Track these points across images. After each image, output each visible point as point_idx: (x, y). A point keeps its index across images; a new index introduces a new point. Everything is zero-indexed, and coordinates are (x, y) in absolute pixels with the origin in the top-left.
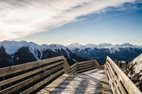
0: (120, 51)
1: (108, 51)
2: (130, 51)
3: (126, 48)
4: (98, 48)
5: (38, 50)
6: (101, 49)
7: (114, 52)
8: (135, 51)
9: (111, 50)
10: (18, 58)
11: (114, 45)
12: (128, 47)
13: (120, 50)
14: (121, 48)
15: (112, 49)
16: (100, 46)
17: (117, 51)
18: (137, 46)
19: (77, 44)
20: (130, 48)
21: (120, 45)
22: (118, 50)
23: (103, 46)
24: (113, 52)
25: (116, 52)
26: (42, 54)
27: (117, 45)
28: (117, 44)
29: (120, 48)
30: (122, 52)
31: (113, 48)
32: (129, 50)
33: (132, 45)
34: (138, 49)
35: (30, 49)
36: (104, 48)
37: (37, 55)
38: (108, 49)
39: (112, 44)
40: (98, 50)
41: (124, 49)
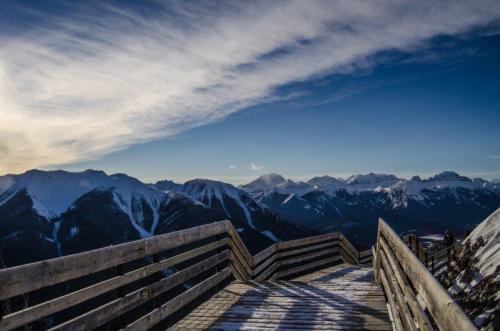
0: (426, 199)
1: (384, 202)
2: (461, 198)
3: (447, 189)
4: (350, 190)
5: (144, 202)
6: (361, 193)
7: (406, 205)
8: (477, 200)
9: (394, 196)
10: (74, 230)
11: (403, 180)
12: (453, 185)
14: (430, 191)
15: (398, 193)
16: (355, 183)
17: (416, 199)
18: (483, 182)
19: (278, 179)
20: (460, 190)
21: (425, 181)
22: (421, 198)
23: (368, 182)
24: (402, 205)
25: (411, 201)
26: (156, 216)
27: (416, 179)
28: (416, 175)
29: (425, 191)
30: (432, 204)
31: (402, 192)
32: (456, 196)
33: (465, 179)
34: (489, 193)
35: (116, 199)
36: (369, 189)
37: (141, 219)
38: (383, 194)
39: (398, 176)
40: (349, 197)
41: (438, 193)
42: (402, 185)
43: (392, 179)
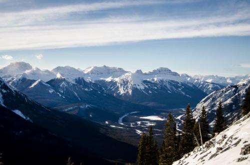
0: (145, 88)
1: (113, 90)
2: (172, 89)
3: (162, 81)
4: (87, 79)
6: (96, 81)
7: (130, 92)
8: (182, 90)
9: (121, 85)
11: (130, 73)
12: (167, 78)
13: (147, 86)
14: (149, 82)
15: (125, 83)
16: (91, 73)
17: (138, 87)
18: (188, 77)
21: (146, 74)
22: (142, 87)
23: (102, 73)
24: (128, 92)
25: (135, 90)
27: (139, 72)
28: (139, 69)
29: (145, 82)
30: (150, 92)
31: (128, 82)
32: (168, 86)
33: (175, 74)
34: (192, 86)
36: (102, 79)
38: (113, 83)
40: (86, 84)
41: (155, 84)
42: (128, 76)
43: (121, 71)
